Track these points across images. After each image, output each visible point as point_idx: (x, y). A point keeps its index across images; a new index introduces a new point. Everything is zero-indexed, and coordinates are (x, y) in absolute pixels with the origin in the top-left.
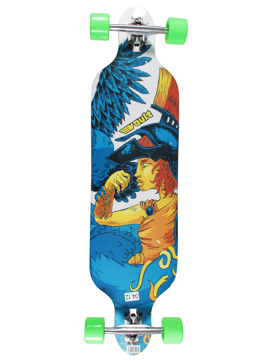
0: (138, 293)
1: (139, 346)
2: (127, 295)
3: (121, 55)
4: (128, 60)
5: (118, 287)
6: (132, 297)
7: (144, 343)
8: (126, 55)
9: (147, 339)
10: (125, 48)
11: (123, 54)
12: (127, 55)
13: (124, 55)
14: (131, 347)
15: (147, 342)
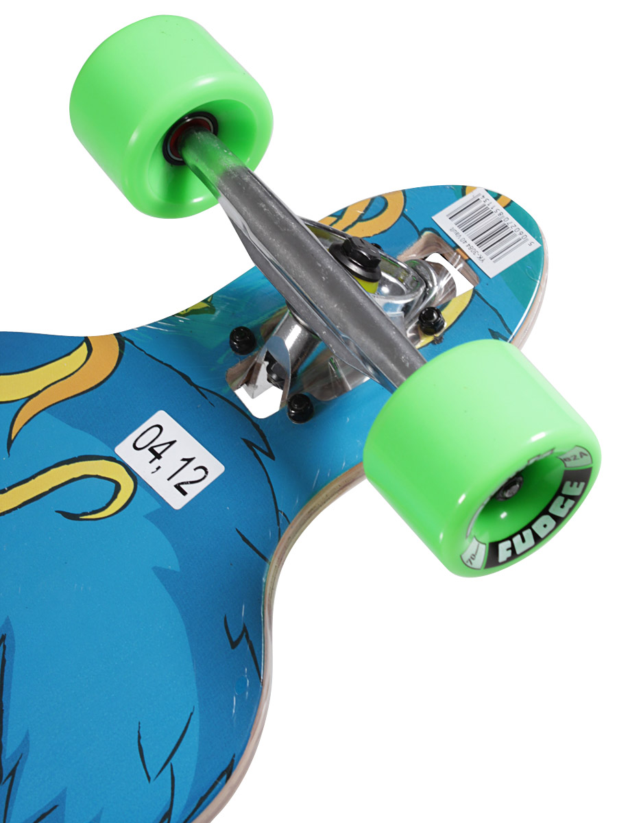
0: (124, 450)
1: (442, 220)
2: (178, 487)
5: (162, 574)
6: (171, 460)
7: (403, 214)
9: (369, 214)
14: (479, 250)
15: (386, 204)
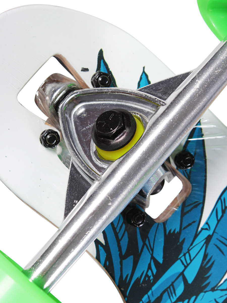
3: (138, 280)
4: (182, 274)
8: (156, 262)
10: (125, 243)
11: (142, 268)
12: (161, 260)
13: (150, 267)
